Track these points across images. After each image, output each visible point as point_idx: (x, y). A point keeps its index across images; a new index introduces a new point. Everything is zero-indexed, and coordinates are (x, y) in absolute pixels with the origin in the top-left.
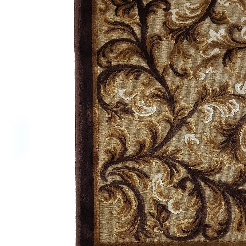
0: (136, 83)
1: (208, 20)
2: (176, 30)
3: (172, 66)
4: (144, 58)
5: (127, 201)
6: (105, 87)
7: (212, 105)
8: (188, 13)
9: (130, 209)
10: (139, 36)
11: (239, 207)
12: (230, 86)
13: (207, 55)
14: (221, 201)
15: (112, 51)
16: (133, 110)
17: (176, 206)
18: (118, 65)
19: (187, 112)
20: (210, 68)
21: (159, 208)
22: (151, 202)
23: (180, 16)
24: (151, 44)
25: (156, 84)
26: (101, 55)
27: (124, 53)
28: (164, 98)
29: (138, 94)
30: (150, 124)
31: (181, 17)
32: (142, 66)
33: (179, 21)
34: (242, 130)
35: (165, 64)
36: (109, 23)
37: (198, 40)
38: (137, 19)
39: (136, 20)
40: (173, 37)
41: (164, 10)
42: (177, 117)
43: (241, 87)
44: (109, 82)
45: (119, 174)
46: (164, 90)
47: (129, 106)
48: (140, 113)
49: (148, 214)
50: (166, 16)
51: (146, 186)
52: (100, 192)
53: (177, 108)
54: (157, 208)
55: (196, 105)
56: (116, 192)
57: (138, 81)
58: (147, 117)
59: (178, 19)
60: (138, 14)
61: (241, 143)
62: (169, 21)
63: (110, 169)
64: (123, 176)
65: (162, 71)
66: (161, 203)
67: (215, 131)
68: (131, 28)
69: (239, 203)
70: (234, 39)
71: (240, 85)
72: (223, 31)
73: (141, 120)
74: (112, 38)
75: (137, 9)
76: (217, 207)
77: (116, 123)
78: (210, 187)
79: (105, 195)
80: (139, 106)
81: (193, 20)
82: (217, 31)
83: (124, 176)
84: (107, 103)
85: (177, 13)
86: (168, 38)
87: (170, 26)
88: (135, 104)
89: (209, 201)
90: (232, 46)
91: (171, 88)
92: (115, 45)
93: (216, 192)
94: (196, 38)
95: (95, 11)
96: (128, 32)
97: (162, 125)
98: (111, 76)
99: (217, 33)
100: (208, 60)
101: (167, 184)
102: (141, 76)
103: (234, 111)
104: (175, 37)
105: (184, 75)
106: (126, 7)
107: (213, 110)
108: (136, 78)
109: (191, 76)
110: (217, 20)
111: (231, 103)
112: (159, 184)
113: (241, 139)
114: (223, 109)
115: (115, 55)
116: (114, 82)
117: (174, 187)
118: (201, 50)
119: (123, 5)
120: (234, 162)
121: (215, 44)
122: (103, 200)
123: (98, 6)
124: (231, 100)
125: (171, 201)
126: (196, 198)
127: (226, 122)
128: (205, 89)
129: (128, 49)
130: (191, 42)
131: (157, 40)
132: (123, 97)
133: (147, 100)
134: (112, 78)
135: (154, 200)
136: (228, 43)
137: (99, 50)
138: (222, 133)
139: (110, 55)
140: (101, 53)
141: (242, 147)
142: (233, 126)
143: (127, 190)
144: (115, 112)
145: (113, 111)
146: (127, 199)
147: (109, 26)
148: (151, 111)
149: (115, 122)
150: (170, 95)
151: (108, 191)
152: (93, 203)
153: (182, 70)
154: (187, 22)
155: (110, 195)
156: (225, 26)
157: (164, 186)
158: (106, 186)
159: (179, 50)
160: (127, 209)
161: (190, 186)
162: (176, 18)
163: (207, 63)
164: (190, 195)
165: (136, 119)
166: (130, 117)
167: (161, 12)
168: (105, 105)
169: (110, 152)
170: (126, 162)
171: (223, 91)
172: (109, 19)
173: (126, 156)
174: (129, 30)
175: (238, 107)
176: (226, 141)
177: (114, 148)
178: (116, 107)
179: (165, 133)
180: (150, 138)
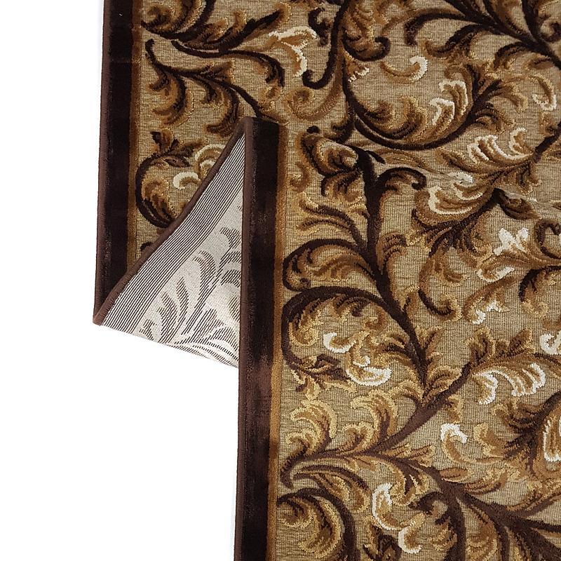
0: (355, 321)
1: (497, 211)
2: (435, 227)
3: (422, 295)
4: (372, 276)
5: (326, 525)
6: (297, 328)
7: (497, 372)
8: (459, 194)
9: (331, 540)
10: (364, 237)
11: (522, 549)
12: (530, 338)
13: (490, 277)
14: (491, 537)
15: (310, 262)
16: (348, 374)
17: (411, 541)
18: (322, 287)
19: (450, 382)
20: (496, 302)
21: (381, 542)
22: (368, 530)
23: (445, 200)
24: (385, 252)
25: (393, 327)
26: (290, 267)
27: (334, 267)
28: (406, 352)
29: (358, 344)
30: (377, 402)
31: (446, 202)
32: (367, 292)
33: (441, 210)
34: (549, 422)
35: (411, 290)
36: (308, 209)
37: (476, 248)
38: (361, 203)
39: (358, 206)
40: (428, 240)
41: (414, 186)
42: (430, 390)
43: (551, 342)
44: (304, 317)
45: (314, 478)
46: (407, 338)
47: (341, 365)
48: (360, 380)
49: (362, 551)
50: (416, 199)
51: (360, 502)
52: (278, 506)
53: (431, 374)
54: (379, 542)
55: (467, 369)
56: (307, 508)
57: (357, 319)
58: (374, 388)
59: (440, 207)
60: (363, 192)
61: (544, 447)
62: (422, 210)
63: (298, 467)
64: (320, 481)
65: (405, 303)
66: (386, 533)
67: (500, 421)
68: (350, 220)
69: (523, 543)
70: (546, 249)
71: (549, 337)
72: (525, 233)
73: (362, 392)
74: (311, 238)
75: (363, 183)
76: (484, 546)
77: (313, 395)
78: (476, 512)
79: (287, 511)
80: (360, 365)
81: (469, 209)
82: (514, 232)
83: (323, 481)
84: (299, 357)
85: (438, 194)
86: (418, 242)
87: (424, 220)
88: (352, 363)
89: (472, 536)
90: (541, 264)
91: (419, 336)
92: (316, 251)
93: (484, 521)
94: (472, 245)
95: (282, 185)
96: (343, 227)
97: (401, 404)
98: (309, 306)
99: (514, 236)
100: (493, 286)
101: (399, 502)
102: (365, 309)
103: (536, 385)
104: (433, 241)
105: (445, 312)
106: (342, 177)
107: (497, 382)
108: (356, 313)
109: (459, 315)
110: (515, 211)
111: (531, 371)
112: (384, 500)
113: (545, 438)
114: (516, 381)
115: (317, 269)
116: (313, 319)
117: (411, 508)
118: (481, 267)
119: (336, 174)
120: (526, 477)
121: (508, 258)
122: (284, 521)
123: (289, 173)
124: (530, 364)
125: (404, 531)
126: (449, 529)
127: (520, 404)
128: (484, 340)
129: (342, 259)
130: (463, 251)
131: (397, 244)
132: (331, 348)
133: (376, 355)
134: (311, 312)
135: (373, 526)
136: (533, 257)
137: (287, 260)
138: (513, 426)
139: (308, 268)
140: (291, 264)
141: (545, 454)
142: (534, 414)
143: (326, 506)
144: (313, 375)
145: (309, 373)
146: (326, 522)
147: (307, 215)
148: (382, 376)
149: (311, 393)
150: (418, 348)
151: (294, 505)
152: (267, 525)
153: (441, 303)
154: (458, 213)
155: (296, 512)
156: (530, 223)
157: (393, 505)
158: (290, 495)
159: (437, 266)
160: (326, 539)
161: (441, 507)
162: (436, 204)
163: (489, 292)
164: (438, 522)
165: (352, 389)
166: (342, 386)
167: (407, 190)
168: (295, 362)
169: (300, 440)
170: (327, 459)
171: (516, 347)
172: (309, 202)
173: (328, 448)
174: (346, 225)
175: (543, 379)
176: (516, 441)
177: (307, 435)
178: (316, 366)
179: (404, 419)
180: (376, 426)
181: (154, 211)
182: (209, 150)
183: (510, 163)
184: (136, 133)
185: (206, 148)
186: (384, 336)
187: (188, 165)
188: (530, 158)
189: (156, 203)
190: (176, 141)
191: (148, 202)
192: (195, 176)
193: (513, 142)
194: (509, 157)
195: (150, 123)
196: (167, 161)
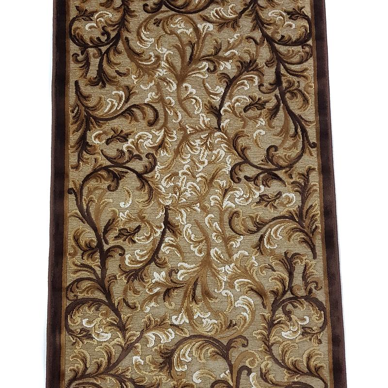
1: (153, 264)
2: (128, 272)
3: (125, 300)
4: (103, 293)
6: (71, 317)
7: (154, 333)
8: (138, 258)
10: (100, 276)
12: (168, 318)
13: (151, 292)
15: (78, 288)
16: (93, 336)
18: (83, 299)
19: (135, 338)
20: (154, 303)
24: (108, 282)
25: (112, 315)
27: (88, 289)
28: (117, 326)
29: (97, 323)
30: (106, 348)
31: (132, 261)
32: (102, 300)
33: (130, 265)
34: (176, 354)
35: (120, 298)
36: (76, 265)
37: (145, 280)
38: (98, 262)
39: (97, 264)
40: (126, 277)
41: (120, 254)
42: (127, 342)
43: (176, 319)
44: (75, 312)
46: (118, 319)
47: (90, 333)
48: (99, 339)
50: (121, 260)
53: (128, 335)
55: (142, 332)
57: (97, 312)
58: (104, 342)
60: (99, 258)
61: (175, 365)
62: (123, 264)
63: (74, 384)
65: (117, 304)
67: (156, 354)
68: (94, 269)
70: (172, 280)
71: (176, 317)
72: (163, 274)
73: (100, 344)
74: (78, 278)
75: (99, 254)
80: (98, 332)
81: (142, 264)
82: (159, 273)
84: (73, 330)
85: (129, 258)
86: (122, 278)
87: (124, 269)
88: (95, 332)
90: (170, 286)
91: (123, 319)
92: (80, 283)
95: (66, 255)
97: (116, 348)
98: (77, 308)
99: (160, 275)
100: (152, 296)
102: (101, 308)
103: (171, 338)
104: (128, 278)
105: (134, 308)
106: (90, 252)
107: (155, 337)
108: (97, 309)
109: (139, 309)
110: (160, 264)
111: (168, 332)
113: (175, 361)
114: (162, 336)
115: (81, 290)
116: (78, 313)
118: (147, 288)
119: (88, 250)
120: (170, 379)
121: (157, 284)
123: (68, 250)
124: (168, 329)
127: (164, 346)
128: (149, 319)
129: (91, 286)
130: (140, 281)
131: (113, 279)
132: (86, 326)
133: (105, 328)
134: (78, 310)
136: (167, 283)
137: (68, 287)
138: (161, 356)
139: (77, 290)
140: (69, 289)
141: (176, 368)
142: (170, 350)
144: (79, 338)
145: (77, 337)
147: (76, 268)
148: (107, 337)
149: (78, 346)
150: (122, 324)
153: (132, 303)
154: (137, 266)
156: (166, 269)
159: (130, 288)
162: (128, 262)
163: (151, 298)
165: (95, 343)
166: (91, 342)
167: (117, 256)
168: (71, 332)
169: (74, 370)
170: (86, 379)
171: (162, 322)
172: (77, 262)
173: (86, 373)
174: (92, 272)
175: (173, 335)
176: (164, 362)
177: (77, 367)
178: (80, 334)
179: (118, 355)
180: (106, 359)
181: (77, 40)
182: (101, 14)
183: (229, 19)
184: (69, 7)
185: (100, 13)
186: (108, 319)
187: (92, 20)
188: (237, 17)
189: (78, 37)
190: (86, 10)
191: (75, 36)
192: (95, 25)
193: (230, 10)
194: (228, 16)
195: (75, 2)
196: (83, 18)
